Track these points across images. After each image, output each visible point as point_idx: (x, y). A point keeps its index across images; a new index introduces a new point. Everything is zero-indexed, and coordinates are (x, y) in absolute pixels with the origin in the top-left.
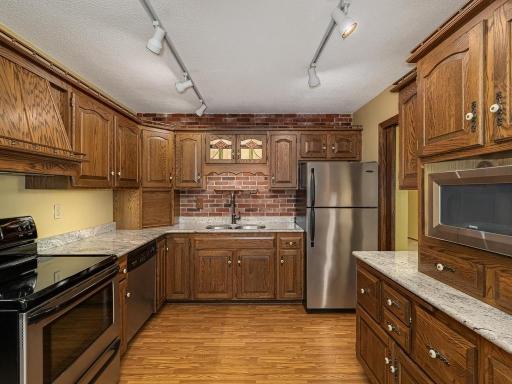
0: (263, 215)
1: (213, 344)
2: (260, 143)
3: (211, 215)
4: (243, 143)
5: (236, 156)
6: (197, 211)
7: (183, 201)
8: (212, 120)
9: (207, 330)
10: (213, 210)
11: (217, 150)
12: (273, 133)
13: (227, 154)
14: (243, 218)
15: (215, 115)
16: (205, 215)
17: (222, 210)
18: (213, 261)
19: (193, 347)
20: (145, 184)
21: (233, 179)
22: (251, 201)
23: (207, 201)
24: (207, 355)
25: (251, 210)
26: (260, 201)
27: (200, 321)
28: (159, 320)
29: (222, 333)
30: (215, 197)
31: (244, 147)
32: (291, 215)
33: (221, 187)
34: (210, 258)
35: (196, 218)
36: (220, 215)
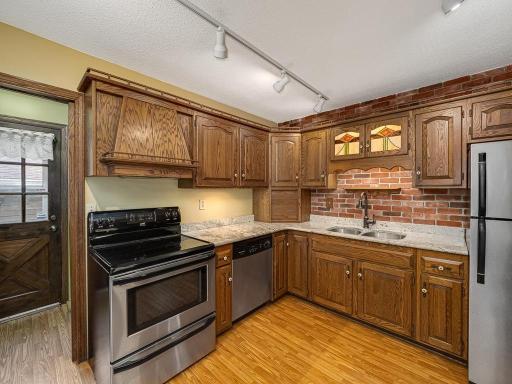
0: (409, 221)
1: (307, 360)
2: (397, 128)
3: (341, 215)
4: (373, 132)
5: (365, 148)
6: (327, 209)
7: (314, 200)
8: (342, 114)
9: (310, 339)
10: (343, 211)
11: (342, 145)
12: (418, 112)
13: (354, 149)
14: (378, 222)
15: (346, 108)
16: (336, 215)
17: (354, 211)
18: (330, 265)
19: (286, 351)
20: (274, 184)
21: (367, 176)
22: (391, 203)
23: (338, 201)
24: (293, 369)
25: (389, 214)
26: (404, 203)
27: (310, 326)
28: (276, 309)
29: (324, 350)
30: (345, 196)
31: (376, 136)
32: (459, 225)
33: (353, 186)
34: (328, 262)
35: (326, 217)
36: (352, 216)
